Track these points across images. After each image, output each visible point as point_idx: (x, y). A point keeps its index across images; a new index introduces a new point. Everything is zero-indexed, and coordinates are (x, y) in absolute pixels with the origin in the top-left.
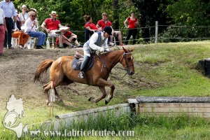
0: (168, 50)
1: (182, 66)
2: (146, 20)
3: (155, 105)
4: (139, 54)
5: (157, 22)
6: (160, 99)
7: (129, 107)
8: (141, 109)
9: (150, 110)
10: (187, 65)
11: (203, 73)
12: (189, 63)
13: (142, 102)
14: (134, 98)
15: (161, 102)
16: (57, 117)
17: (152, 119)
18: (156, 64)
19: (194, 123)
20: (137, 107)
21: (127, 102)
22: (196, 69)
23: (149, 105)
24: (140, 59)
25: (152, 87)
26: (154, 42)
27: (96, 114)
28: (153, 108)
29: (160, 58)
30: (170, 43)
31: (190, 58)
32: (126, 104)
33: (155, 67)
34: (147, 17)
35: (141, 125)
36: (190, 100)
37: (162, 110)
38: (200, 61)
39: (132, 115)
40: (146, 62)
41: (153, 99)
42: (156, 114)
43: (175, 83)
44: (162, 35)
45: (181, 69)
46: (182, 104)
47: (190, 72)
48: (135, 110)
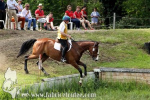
0: (123, 34)
1: (133, 46)
2: (107, 11)
3: (113, 73)
4: (102, 37)
5: (114, 14)
6: (117, 70)
7: (94, 75)
8: (103, 76)
9: (109, 77)
10: (136, 46)
11: (147, 52)
12: (138, 44)
13: (104, 72)
14: (98, 68)
15: (117, 72)
16: (43, 80)
17: (110, 84)
18: (114, 44)
19: (140, 88)
20: (100, 75)
21: (93, 71)
22: (142, 48)
23: (108, 74)
24: (103, 40)
25: (111, 61)
26: (112, 28)
27: (71, 79)
28: (111, 76)
29: (117, 40)
30: (125, 29)
31: (139, 40)
32: (92, 73)
33: (114, 46)
34: (108, 9)
35: (103, 88)
36: (138, 71)
37: (118, 77)
38: (146, 43)
39: (96, 80)
40: (107, 43)
41: (112, 69)
42: (113, 80)
43: (128, 58)
44: (118, 23)
45: (132, 48)
46: (132, 74)
47: (138, 50)
48: (98, 77)
